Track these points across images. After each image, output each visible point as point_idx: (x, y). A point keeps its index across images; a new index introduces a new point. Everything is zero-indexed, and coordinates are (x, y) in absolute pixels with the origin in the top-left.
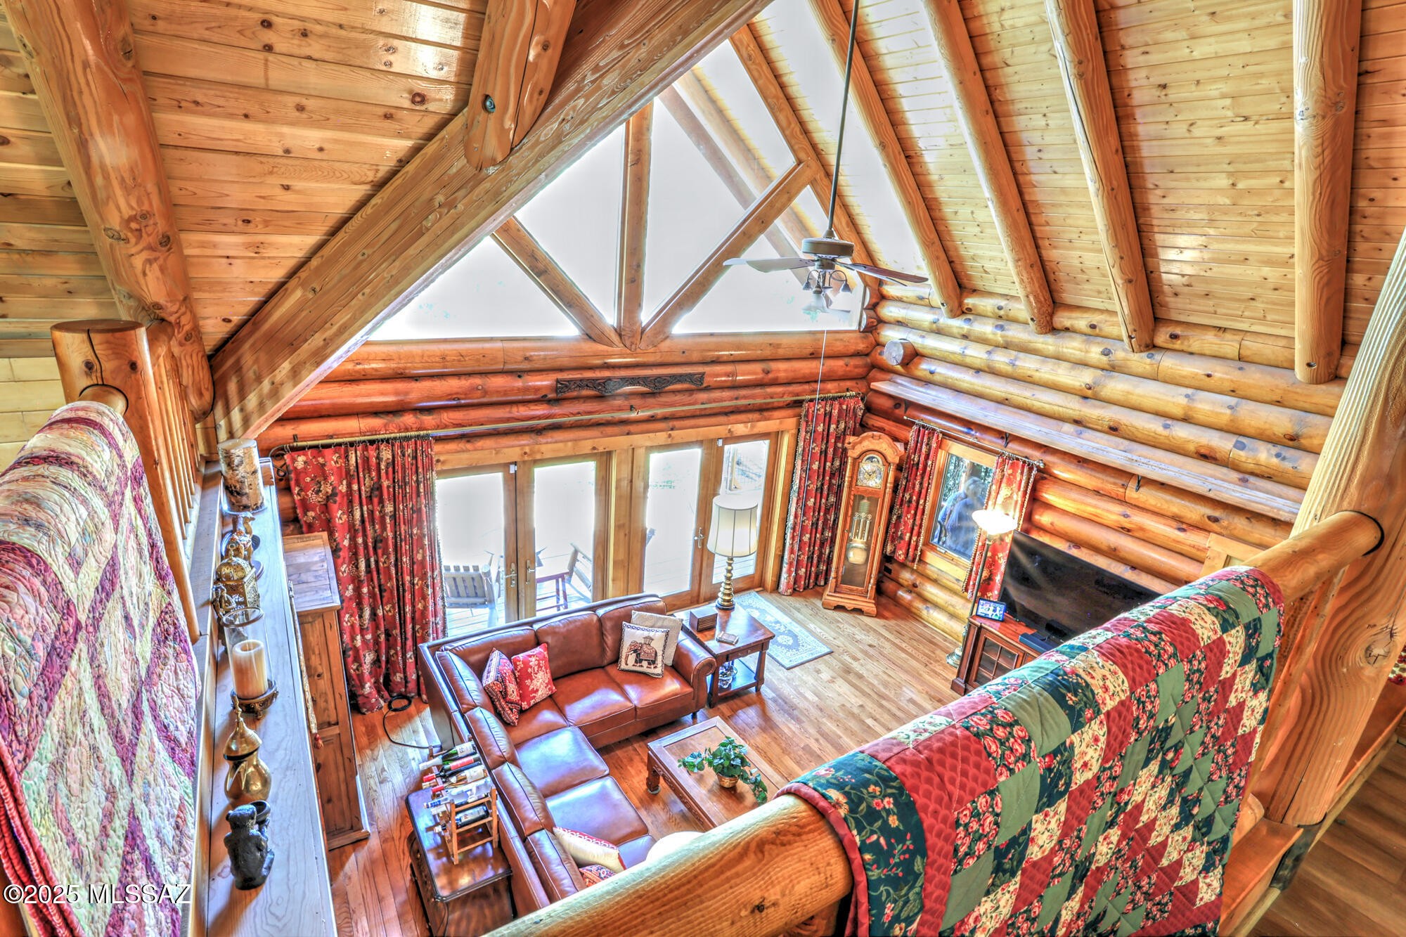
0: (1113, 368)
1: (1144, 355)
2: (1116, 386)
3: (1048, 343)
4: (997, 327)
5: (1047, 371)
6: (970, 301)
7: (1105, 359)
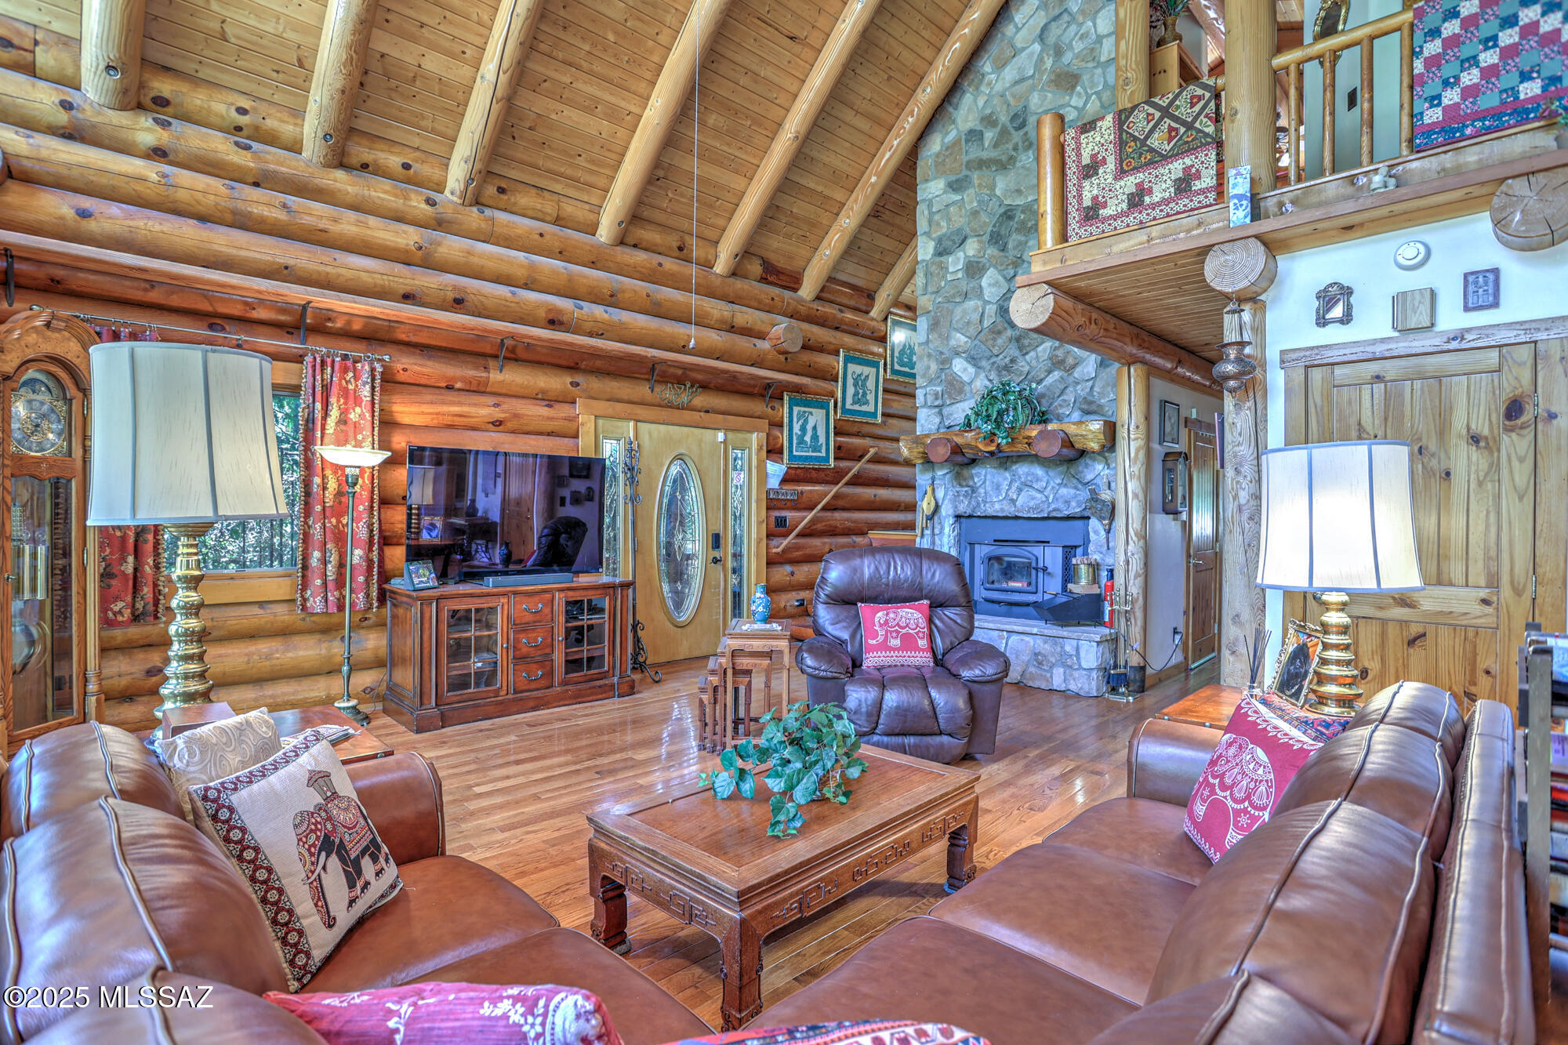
0: (440, 224)
1: (475, 209)
2: (452, 246)
3: (339, 180)
4: (237, 144)
5: (348, 224)
6: (164, 87)
7: (427, 207)
